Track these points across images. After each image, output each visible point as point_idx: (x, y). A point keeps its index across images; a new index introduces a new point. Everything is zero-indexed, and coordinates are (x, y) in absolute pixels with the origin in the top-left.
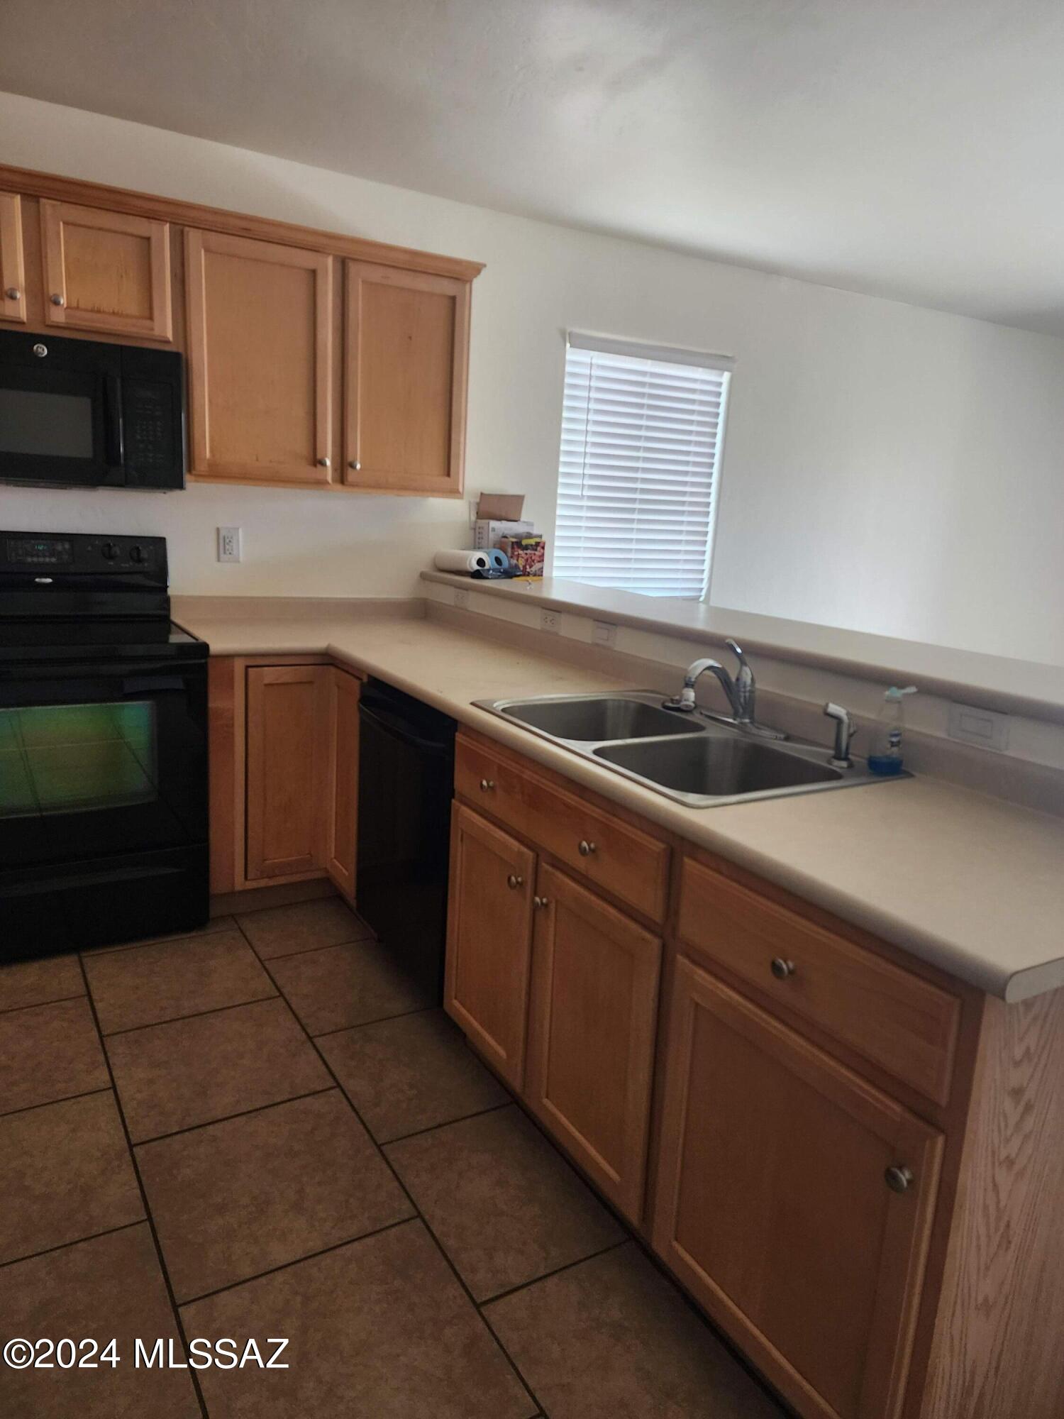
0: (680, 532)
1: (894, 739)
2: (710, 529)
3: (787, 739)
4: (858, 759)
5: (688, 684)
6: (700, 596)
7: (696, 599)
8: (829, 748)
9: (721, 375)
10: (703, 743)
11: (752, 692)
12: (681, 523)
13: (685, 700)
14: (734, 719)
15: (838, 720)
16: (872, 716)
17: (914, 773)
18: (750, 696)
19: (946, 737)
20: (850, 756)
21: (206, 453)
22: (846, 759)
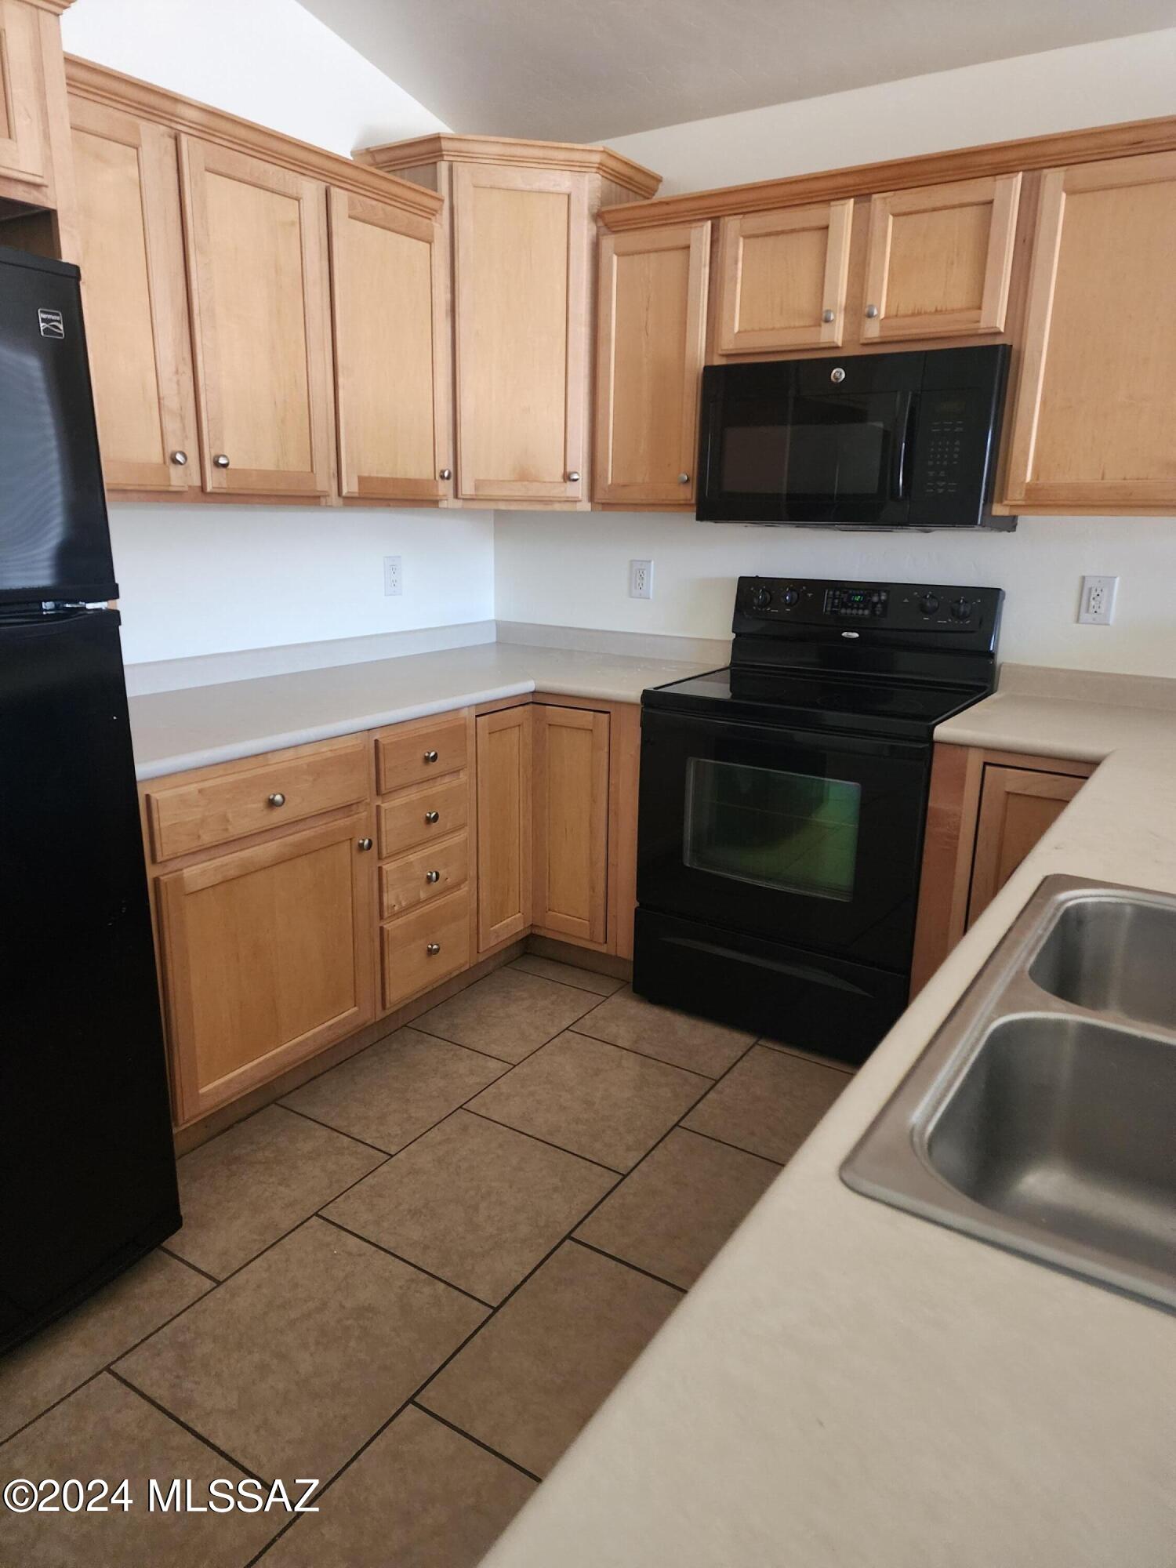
21: (1025, 475)
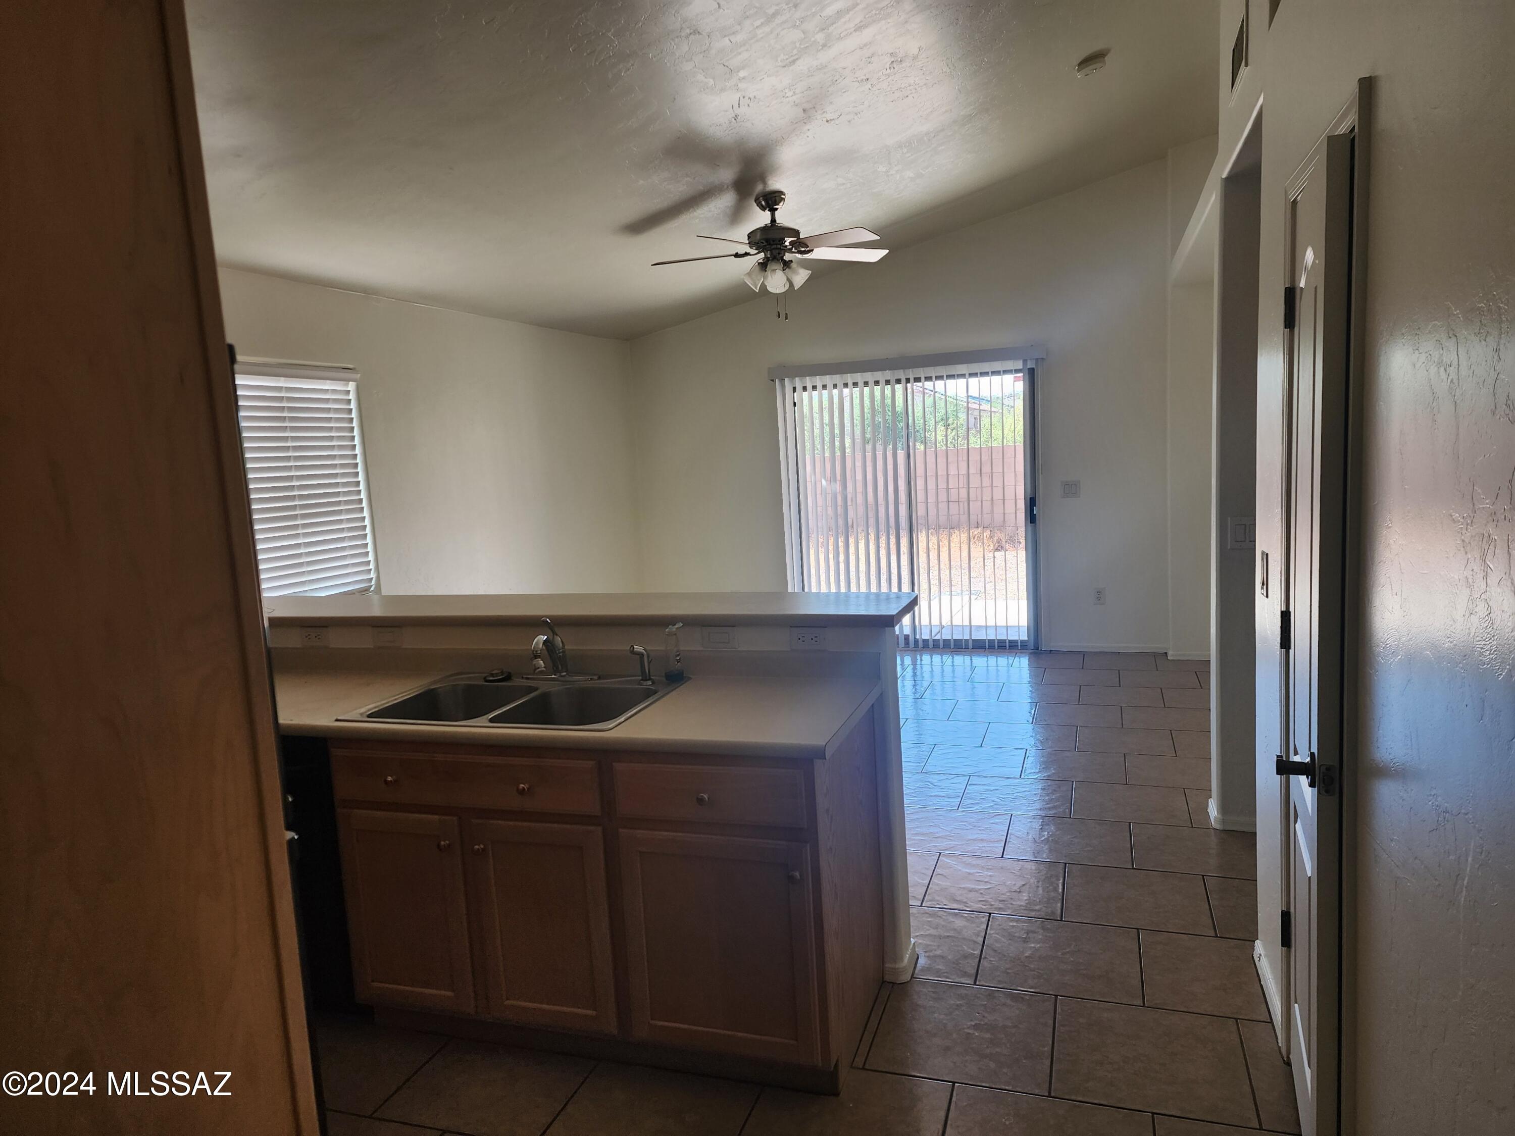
0: (342, 530)
1: (678, 658)
2: (367, 522)
3: (599, 678)
4: (657, 678)
5: (536, 656)
6: (371, 586)
7: (367, 589)
8: (639, 676)
9: (347, 385)
10: (545, 696)
11: (564, 652)
12: (341, 521)
13: (539, 668)
14: (555, 675)
15: (641, 655)
16: (662, 648)
17: (691, 676)
18: (563, 655)
19: (701, 649)
20: (652, 678)
22: (650, 679)
